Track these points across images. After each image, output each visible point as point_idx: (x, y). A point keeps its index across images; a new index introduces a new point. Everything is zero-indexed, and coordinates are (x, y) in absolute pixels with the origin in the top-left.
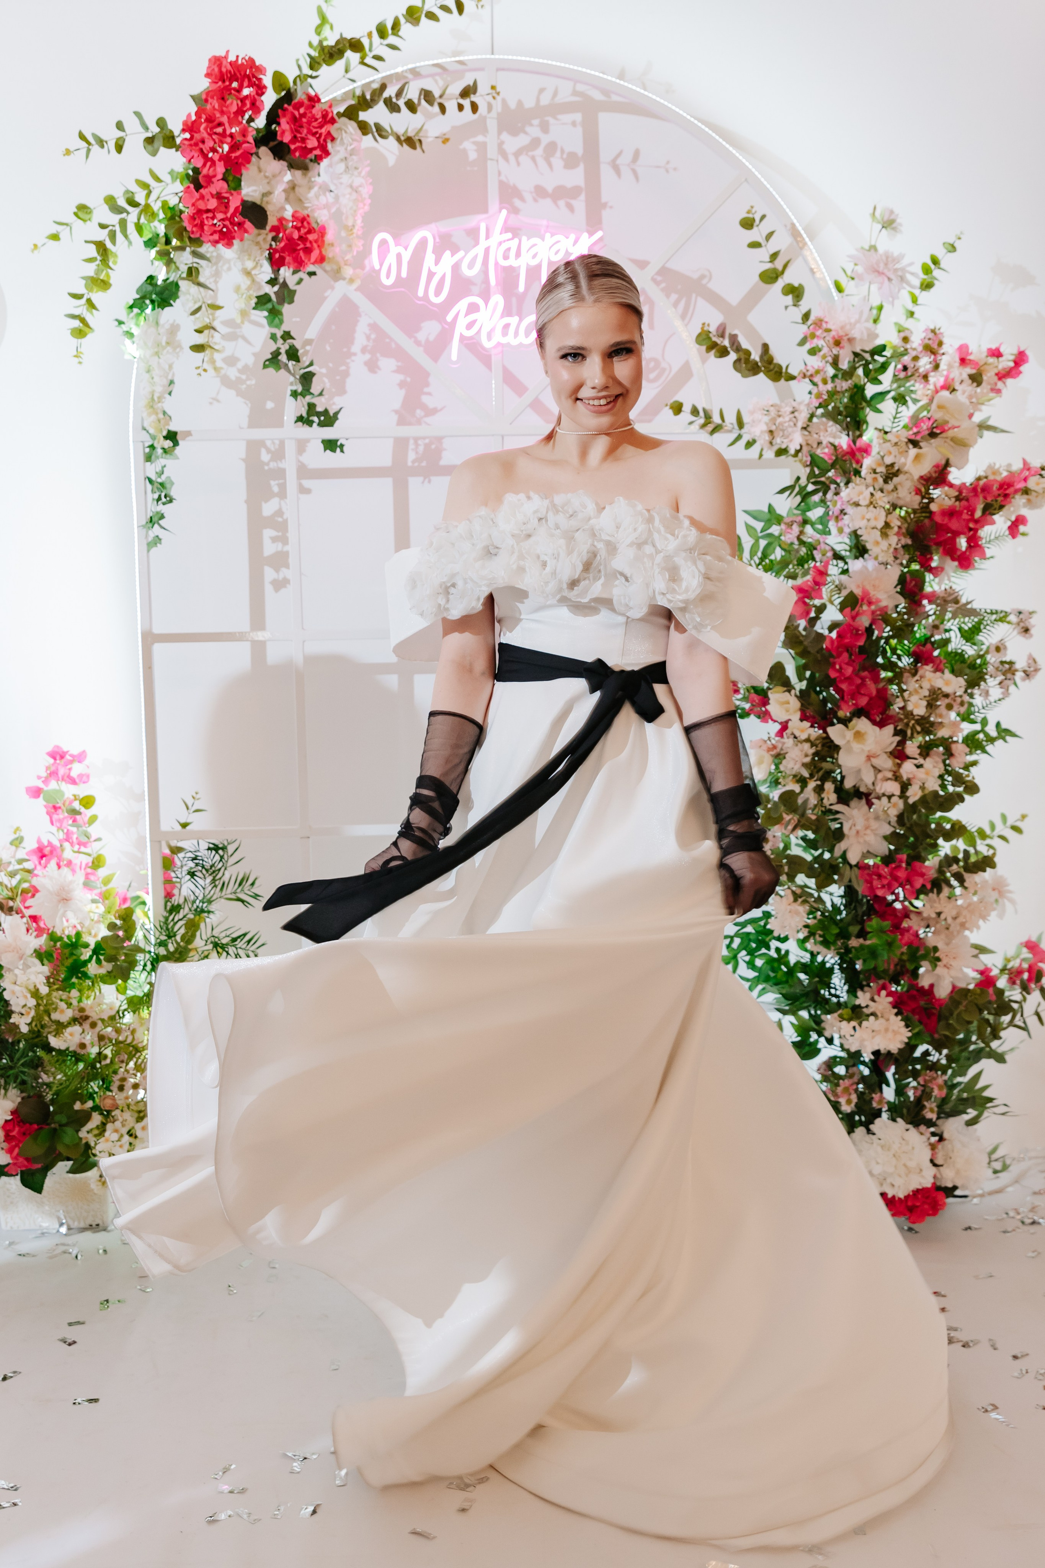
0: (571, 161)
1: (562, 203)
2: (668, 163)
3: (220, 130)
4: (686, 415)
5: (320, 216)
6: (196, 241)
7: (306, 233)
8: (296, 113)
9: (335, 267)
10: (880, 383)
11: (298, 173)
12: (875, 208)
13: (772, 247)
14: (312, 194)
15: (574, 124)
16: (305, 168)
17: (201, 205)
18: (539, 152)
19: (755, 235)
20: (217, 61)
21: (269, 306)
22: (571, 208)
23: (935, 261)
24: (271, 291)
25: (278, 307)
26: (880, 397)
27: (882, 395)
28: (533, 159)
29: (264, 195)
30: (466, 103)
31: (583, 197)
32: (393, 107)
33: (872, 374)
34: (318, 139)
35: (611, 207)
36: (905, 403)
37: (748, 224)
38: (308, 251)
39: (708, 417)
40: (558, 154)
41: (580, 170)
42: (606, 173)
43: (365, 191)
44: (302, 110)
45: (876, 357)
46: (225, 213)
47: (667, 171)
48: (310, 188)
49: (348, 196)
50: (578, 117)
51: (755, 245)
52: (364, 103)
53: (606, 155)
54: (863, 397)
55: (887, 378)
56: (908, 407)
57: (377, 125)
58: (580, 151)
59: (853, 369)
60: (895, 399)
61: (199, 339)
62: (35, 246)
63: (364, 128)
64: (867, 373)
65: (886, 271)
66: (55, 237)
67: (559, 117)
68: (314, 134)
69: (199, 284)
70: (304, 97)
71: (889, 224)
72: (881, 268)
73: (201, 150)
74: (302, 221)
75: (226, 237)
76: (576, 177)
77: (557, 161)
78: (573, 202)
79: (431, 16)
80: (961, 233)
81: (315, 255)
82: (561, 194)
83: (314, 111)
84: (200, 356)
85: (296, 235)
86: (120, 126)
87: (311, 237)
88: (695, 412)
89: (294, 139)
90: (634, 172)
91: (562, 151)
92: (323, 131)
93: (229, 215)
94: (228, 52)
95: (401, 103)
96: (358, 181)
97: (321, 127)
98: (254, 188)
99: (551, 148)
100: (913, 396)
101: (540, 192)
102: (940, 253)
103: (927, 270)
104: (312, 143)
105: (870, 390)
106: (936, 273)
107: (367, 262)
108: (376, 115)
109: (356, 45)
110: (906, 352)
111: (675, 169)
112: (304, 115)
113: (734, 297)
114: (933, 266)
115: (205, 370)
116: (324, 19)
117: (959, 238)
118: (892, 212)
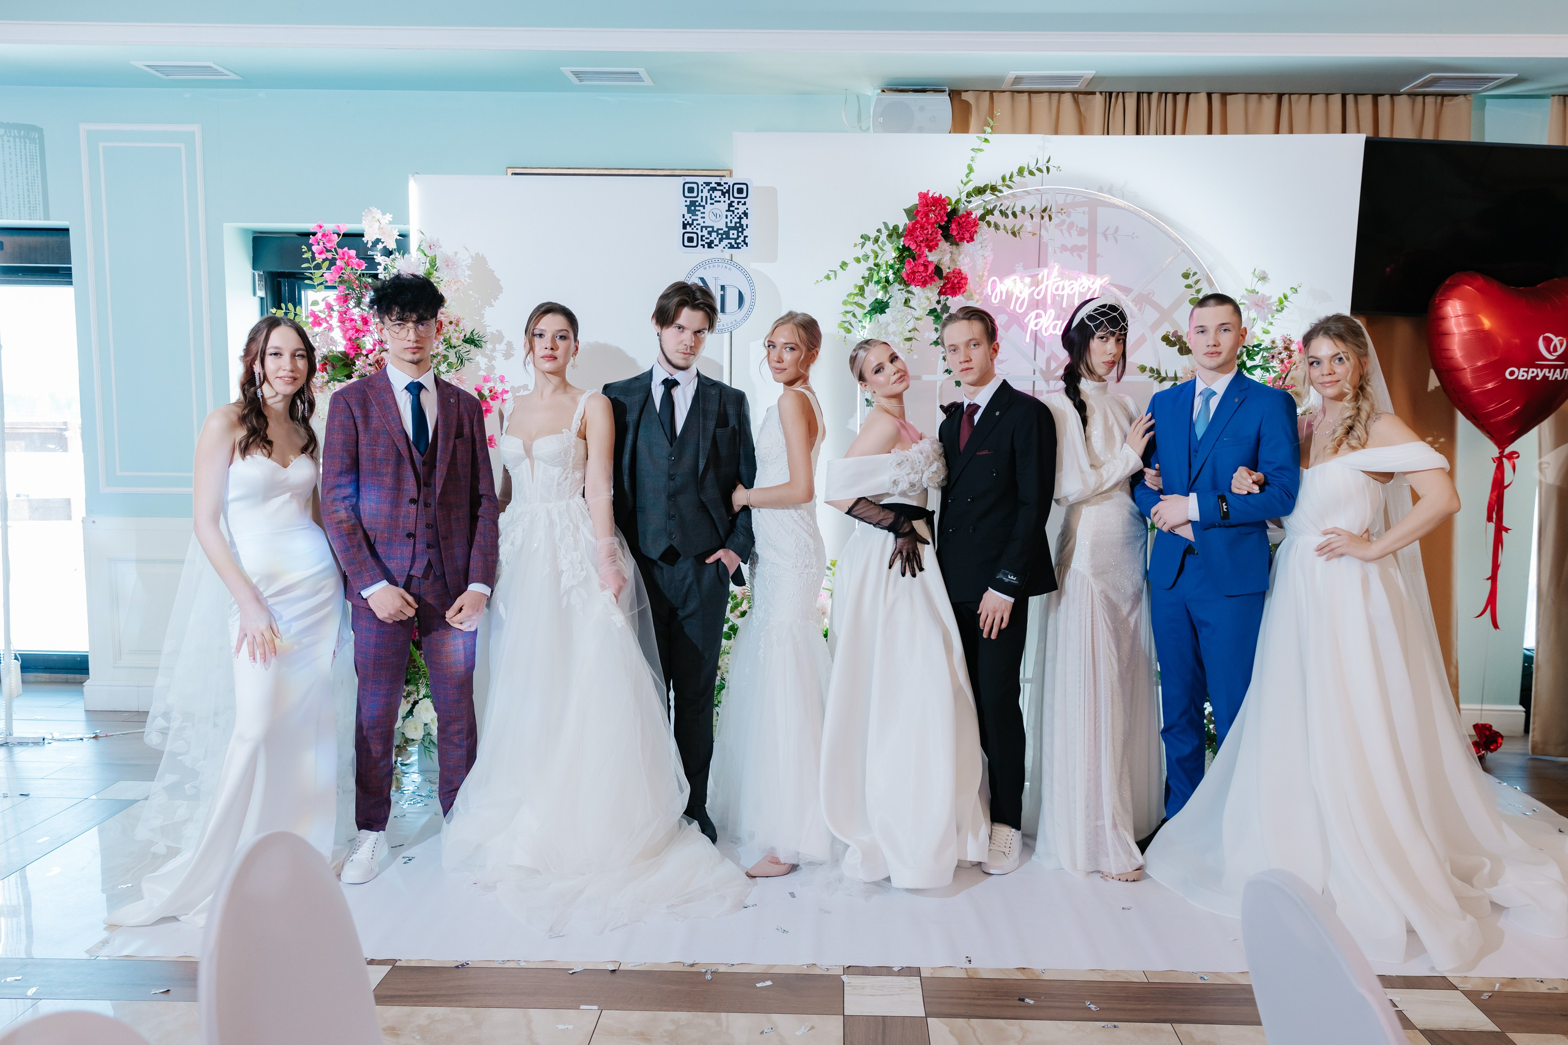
0: (1081, 232)
1: (1075, 254)
2: (1134, 234)
3: (926, 232)
4: (1148, 373)
5: (965, 270)
6: (907, 284)
7: (960, 280)
8: (960, 221)
9: (969, 294)
10: (1255, 360)
11: (954, 247)
12: (1255, 270)
13: (1197, 287)
14: (961, 258)
15: (1084, 213)
16: (957, 245)
17: (915, 269)
18: (1065, 227)
19: (1190, 281)
20: (923, 196)
21: (936, 314)
22: (1080, 257)
23: (1286, 298)
24: (939, 307)
25: (941, 315)
26: (1254, 368)
27: (1255, 367)
28: (1061, 231)
29: (940, 260)
30: (1046, 215)
31: (1087, 251)
32: (1003, 213)
33: (1251, 356)
34: (970, 234)
35: (1102, 256)
36: (1268, 371)
37: (1186, 276)
38: (960, 288)
39: (1159, 373)
40: (1075, 228)
41: (1086, 237)
42: (1100, 239)
43: (990, 259)
44: (963, 220)
45: (1255, 349)
46: (926, 272)
47: (1133, 238)
48: (960, 255)
49: (981, 261)
50: (1086, 209)
51: (1189, 286)
52: (990, 212)
53: (1100, 229)
54: (1246, 368)
55: (1258, 358)
56: (1270, 374)
57: (995, 223)
58: (1087, 228)
59: (1242, 354)
60: (1262, 369)
61: (909, 335)
62: (817, 281)
63: (989, 224)
64: (1248, 355)
65: (1262, 305)
66: (828, 277)
67: (1076, 209)
68: (968, 231)
69: (911, 307)
70: (965, 213)
71: (1263, 278)
72: (1260, 303)
73: (916, 241)
74: (958, 273)
75: (924, 284)
76: (1084, 240)
77: (1074, 232)
78: (1081, 253)
79: (1031, 173)
80: (1301, 284)
81: (962, 290)
82: (1075, 249)
83: (969, 219)
84: (908, 344)
85: (956, 281)
86: (879, 231)
87: (962, 281)
88: (1152, 370)
89: (958, 234)
90: (1115, 238)
91: (1077, 227)
92: (973, 229)
93: (928, 274)
94: (928, 191)
95: (1009, 212)
96: (987, 254)
97: (973, 227)
98: (935, 257)
99: (1071, 225)
100: (1274, 369)
101: (1064, 248)
102: (1289, 293)
103: (1281, 302)
104: (967, 235)
105: (1249, 364)
106: (1286, 303)
107: (984, 291)
108: (996, 218)
109: (994, 189)
110: (1273, 348)
111: (1137, 237)
112: (963, 222)
113: (1166, 304)
114: (1284, 300)
115: (911, 350)
116: (971, 169)
117: (1300, 287)
118: (1264, 272)
